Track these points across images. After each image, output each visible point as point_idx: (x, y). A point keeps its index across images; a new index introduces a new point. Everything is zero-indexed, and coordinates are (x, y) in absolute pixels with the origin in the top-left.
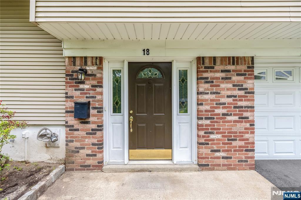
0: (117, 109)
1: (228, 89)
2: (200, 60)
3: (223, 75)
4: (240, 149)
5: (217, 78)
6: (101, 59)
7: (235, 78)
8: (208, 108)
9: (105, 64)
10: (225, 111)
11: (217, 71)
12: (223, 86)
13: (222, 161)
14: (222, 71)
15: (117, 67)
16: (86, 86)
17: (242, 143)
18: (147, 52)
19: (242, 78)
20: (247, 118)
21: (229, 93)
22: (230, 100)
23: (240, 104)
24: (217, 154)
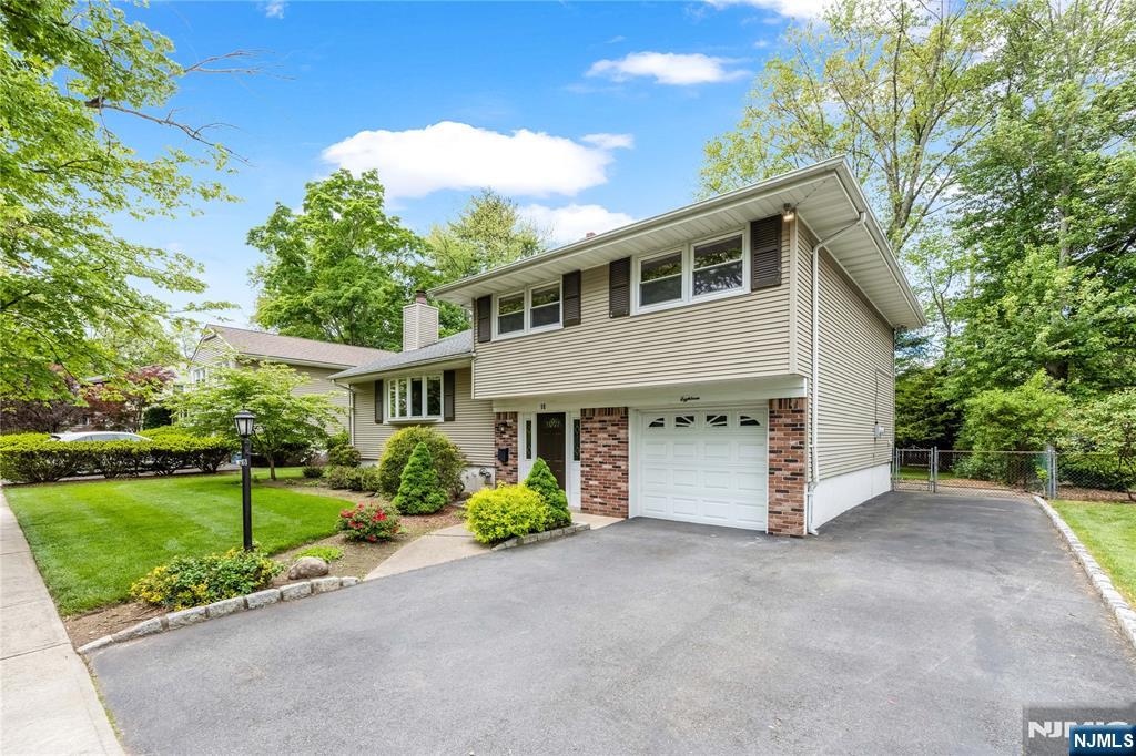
0: (529, 456)
1: (605, 439)
2: (583, 412)
3: (598, 425)
4: (613, 497)
5: (596, 428)
6: (516, 414)
7: (610, 428)
8: (588, 456)
9: (520, 417)
10: (601, 460)
11: (595, 422)
12: (599, 435)
13: (598, 507)
14: (600, 422)
15: (528, 418)
16: (507, 436)
17: (615, 491)
18: (543, 406)
19: (615, 428)
20: (622, 467)
21: (605, 442)
22: (606, 449)
23: (614, 453)
24: (595, 500)
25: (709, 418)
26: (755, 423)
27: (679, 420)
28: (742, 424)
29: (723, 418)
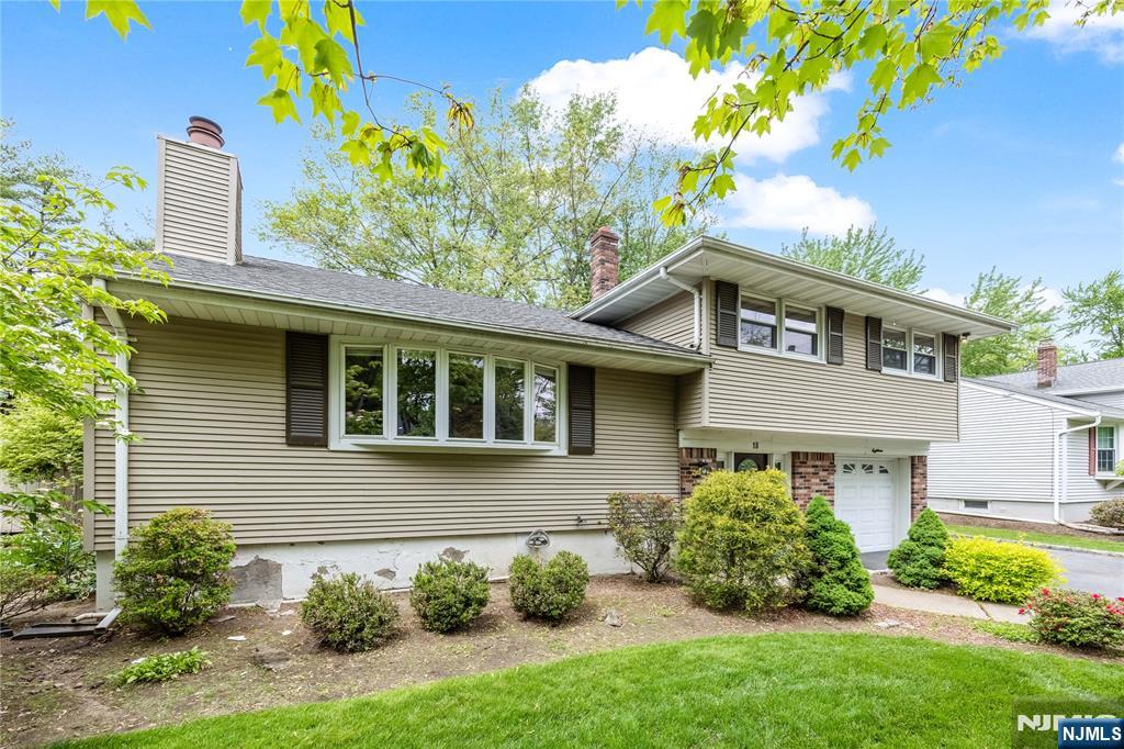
1: (817, 484)
2: (795, 455)
3: (812, 470)
5: (808, 473)
6: (715, 450)
7: (821, 474)
11: (809, 467)
12: (813, 480)
14: (813, 466)
15: (720, 457)
18: (756, 445)
19: (825, 473)
21: (817, 488)
25: (864, 466)
26: (886, 471)
27: (846, 467)
28: (881, 472)
29: (871, 467)
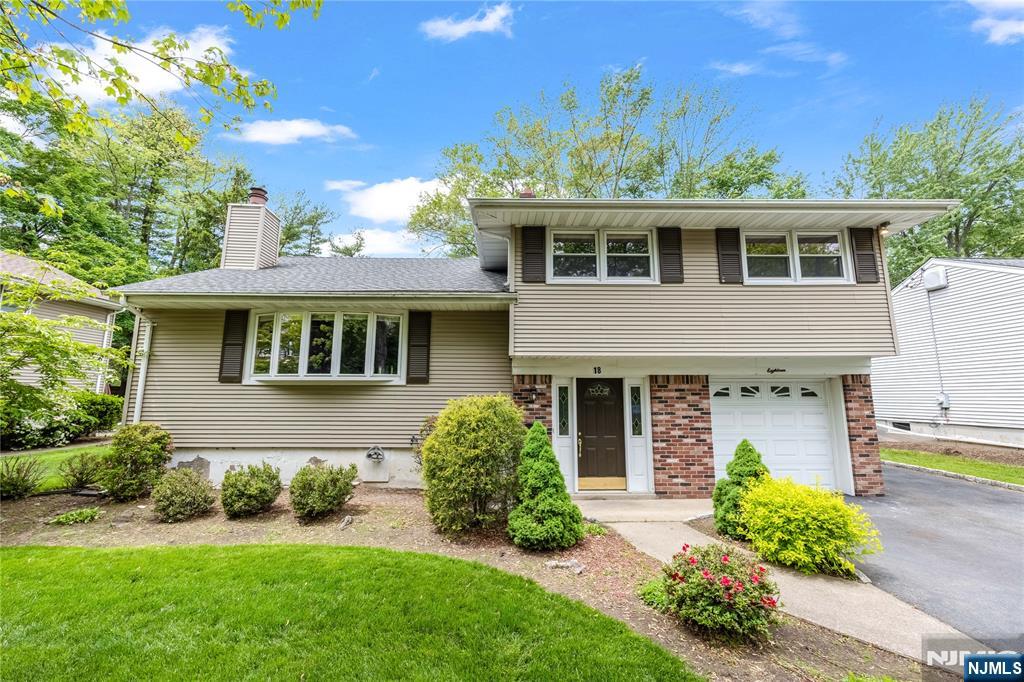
0: (564, 430)
1: (683, 410)
2: (653, 379)
3: (677, 394)
4: (699, 475)
5: (672, 398)
6: (550, 376)
7: (690, 398)
8: (663, 429)
9: (553, 380)
10: (680, 433)
11: (670, 391)
12: (677, 406)
13: (681, 488)
14: (676, 390)
15: (564, 383)
16: (536, 406)
17: (701, 468)
18: (598, 371)
19: (697, 397)
20: (705, 440)
21: (684, 414)
22: (686, 421)
23: (696, 425)
24: (675, 480)
25: (773, 389)
26: (813, 394)
27: (744, 390)
28: (803, 395)
29: (786, 390)
